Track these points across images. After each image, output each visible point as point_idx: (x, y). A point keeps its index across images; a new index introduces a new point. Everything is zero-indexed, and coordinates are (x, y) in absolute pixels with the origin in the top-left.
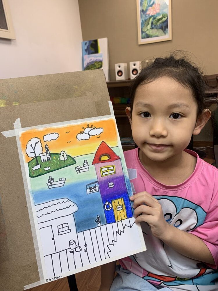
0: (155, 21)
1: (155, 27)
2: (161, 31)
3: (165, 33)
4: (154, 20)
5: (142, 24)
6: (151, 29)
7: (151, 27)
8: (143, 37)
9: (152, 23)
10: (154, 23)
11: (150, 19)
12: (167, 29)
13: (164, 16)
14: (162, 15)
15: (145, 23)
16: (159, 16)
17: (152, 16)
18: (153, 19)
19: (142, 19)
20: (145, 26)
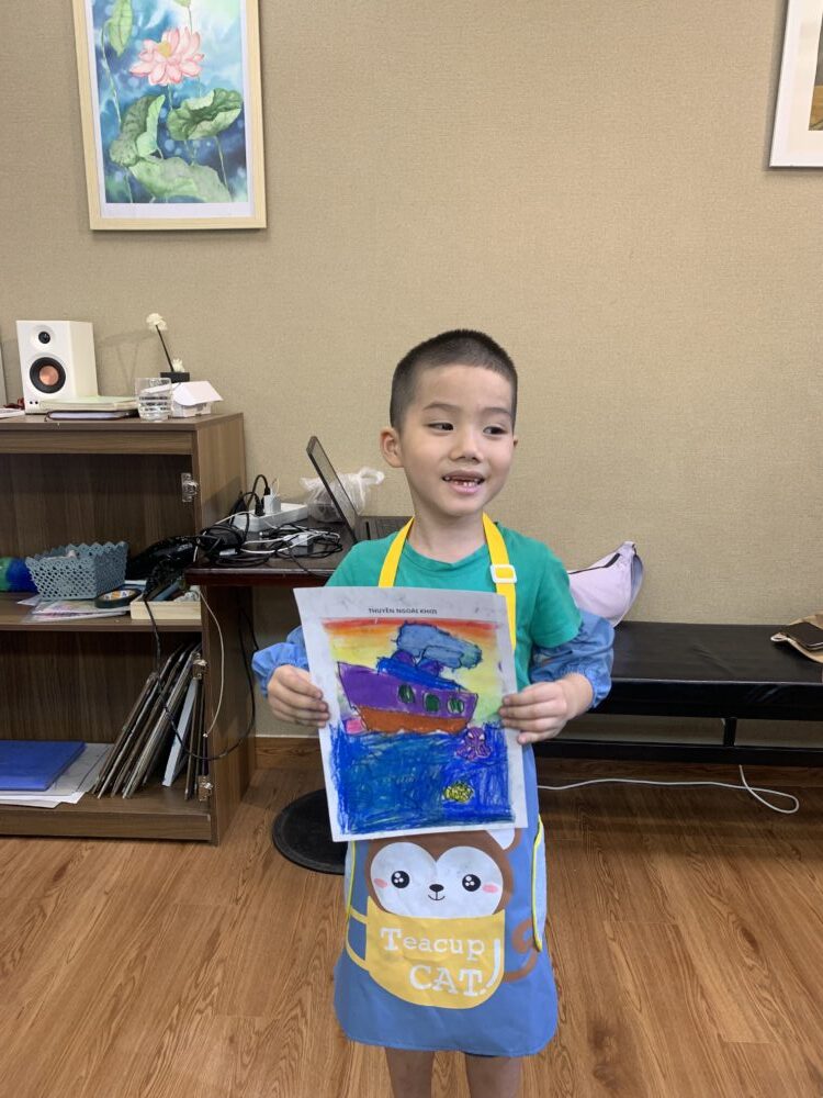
0: (179, 117)
1: (178, 151)
2: (210, 174)
3: (232, 192)
4: (173, 114)
5: (107, 122)
6: (156, 154)
7: (156, 148)
8: (114, 193)
9: (162, 126)
10: (172, 128)
11: (148, 104)
12: (240, 172)
13: (225, 100)
14: (212, 94)
15: (125, 123)
16: (197, 97)
17: (163, 90)
18: (165, 106)
19: (106, 98)
20: (126, 137)
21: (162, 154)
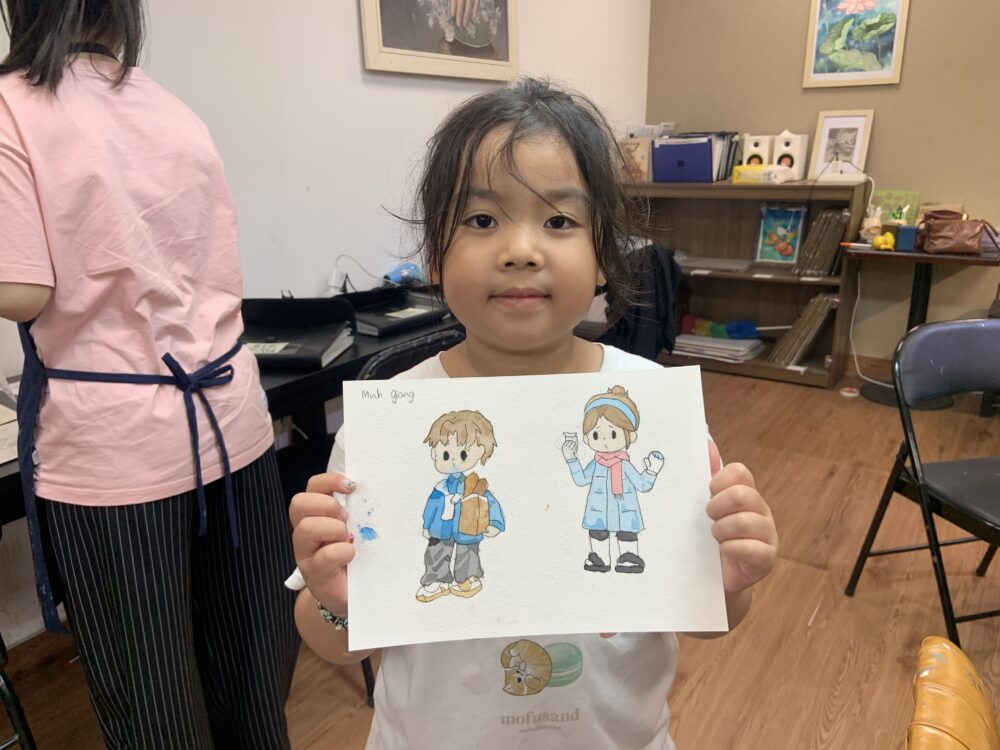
0: (860, 28)
1: (856, 46)
2: (873, 56)
3: (883, 65)
4: (856, 28)
5: (821, 34)
6: (844, 48)
7: (845, 45)
8: (818, 69)
9: (850, 34)
10: (855, 34)
11: (843, 24)
12: (889, 55)
13: (887, 19)
14: (880, 16)
15: (830, 33)
16: (872, 18)
17: (853, 16)
18: (853, 24)
19: (822, 22)
20: (829, 40)
21: (847, 47)
